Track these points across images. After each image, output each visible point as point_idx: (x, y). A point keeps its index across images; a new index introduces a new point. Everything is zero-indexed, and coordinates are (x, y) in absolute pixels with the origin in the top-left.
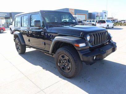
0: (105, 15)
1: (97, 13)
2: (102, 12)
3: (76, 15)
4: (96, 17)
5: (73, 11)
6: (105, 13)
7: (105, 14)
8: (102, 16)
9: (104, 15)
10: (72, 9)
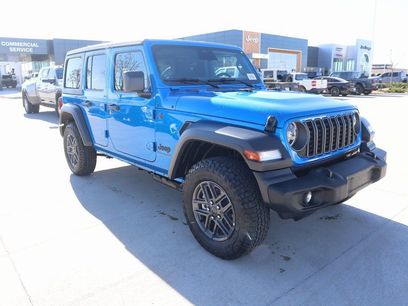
0: (366, 56)
1: (339, 49)
2: (354, 44)
3: (266, 53)
4: (335, 60)
5: (257, 40)
6: (366, 48)
7: (366, 52)
8: (354, 58)
9: (362, 54)
10: (253, 35)
